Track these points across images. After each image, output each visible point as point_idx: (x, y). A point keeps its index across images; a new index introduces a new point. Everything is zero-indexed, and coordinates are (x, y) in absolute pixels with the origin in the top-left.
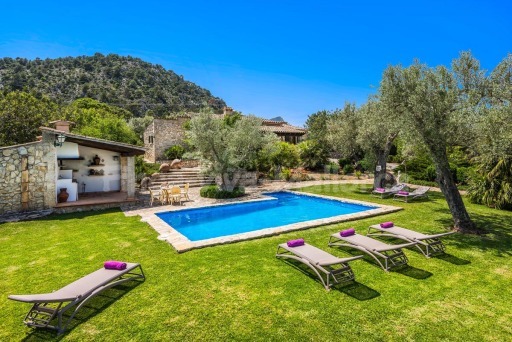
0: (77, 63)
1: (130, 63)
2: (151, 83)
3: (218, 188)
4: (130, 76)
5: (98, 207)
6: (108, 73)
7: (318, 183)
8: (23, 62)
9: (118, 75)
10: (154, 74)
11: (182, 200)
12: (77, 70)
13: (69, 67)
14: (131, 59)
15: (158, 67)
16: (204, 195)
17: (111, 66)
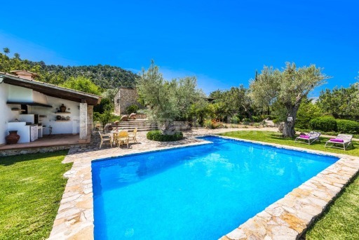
0: (88, 69)
1: (115, 70)
2: (126, 80)
3: (161, 132)
4: (115, 76)
5: (45, 149)
6: (104, 74)
7: (232, 130)
8: (61, 68)
9: (109, 75)
10: (127, 75)
11: (130, 142)
12: (89, 72)
13: (85, 71)
14: (116, 68)
15: (129, 72)
16: (150, 137)
17: (106, 70)
